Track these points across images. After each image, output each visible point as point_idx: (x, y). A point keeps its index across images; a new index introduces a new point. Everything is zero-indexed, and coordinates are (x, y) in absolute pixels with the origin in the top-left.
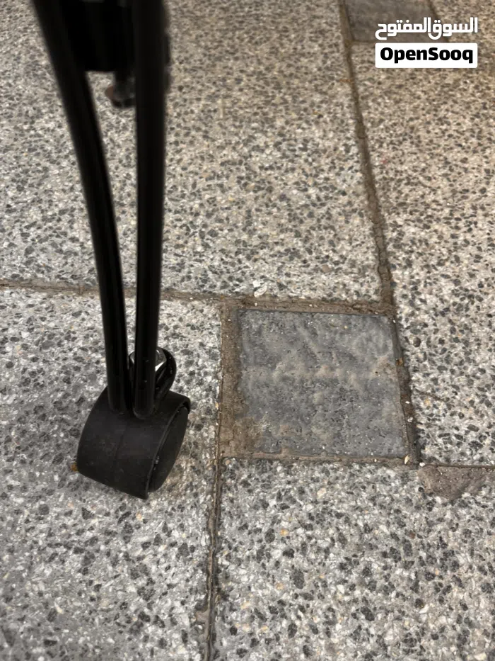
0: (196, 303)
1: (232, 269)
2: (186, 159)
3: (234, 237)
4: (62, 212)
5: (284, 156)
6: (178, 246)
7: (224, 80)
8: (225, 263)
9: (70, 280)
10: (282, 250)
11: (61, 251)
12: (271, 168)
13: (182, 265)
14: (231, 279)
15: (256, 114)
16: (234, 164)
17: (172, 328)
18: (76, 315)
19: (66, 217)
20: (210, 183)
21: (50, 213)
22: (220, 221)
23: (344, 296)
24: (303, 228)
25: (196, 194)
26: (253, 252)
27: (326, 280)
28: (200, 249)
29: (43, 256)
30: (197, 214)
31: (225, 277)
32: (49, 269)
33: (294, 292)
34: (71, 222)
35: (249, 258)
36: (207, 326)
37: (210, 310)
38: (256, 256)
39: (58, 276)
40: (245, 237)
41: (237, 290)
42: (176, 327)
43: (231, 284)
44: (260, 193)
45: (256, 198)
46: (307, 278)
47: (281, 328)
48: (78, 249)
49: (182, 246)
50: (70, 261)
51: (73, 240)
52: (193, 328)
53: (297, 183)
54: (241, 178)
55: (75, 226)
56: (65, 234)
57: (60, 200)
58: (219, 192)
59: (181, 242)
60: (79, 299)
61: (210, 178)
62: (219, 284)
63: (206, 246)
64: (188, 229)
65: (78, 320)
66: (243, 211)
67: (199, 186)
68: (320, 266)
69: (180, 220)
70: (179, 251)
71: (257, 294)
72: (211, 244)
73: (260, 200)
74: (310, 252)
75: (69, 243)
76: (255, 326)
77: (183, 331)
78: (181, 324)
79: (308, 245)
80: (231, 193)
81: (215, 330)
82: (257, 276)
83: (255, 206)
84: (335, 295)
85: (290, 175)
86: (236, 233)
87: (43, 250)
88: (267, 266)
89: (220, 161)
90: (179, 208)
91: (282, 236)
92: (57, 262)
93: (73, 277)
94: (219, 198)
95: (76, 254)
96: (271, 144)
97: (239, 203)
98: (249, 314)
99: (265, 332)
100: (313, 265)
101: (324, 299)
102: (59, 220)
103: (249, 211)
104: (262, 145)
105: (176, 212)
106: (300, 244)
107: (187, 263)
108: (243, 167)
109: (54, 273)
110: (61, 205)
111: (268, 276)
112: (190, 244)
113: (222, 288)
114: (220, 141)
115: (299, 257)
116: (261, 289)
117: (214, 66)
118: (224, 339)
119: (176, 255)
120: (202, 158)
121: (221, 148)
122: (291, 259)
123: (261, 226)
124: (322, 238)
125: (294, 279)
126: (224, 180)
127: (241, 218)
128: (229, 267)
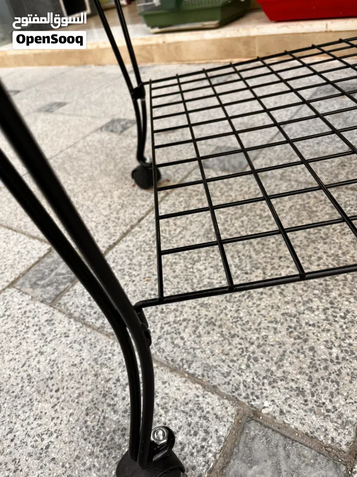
0: (226, 401)
1: (256, 388)
2: (263, 305)
3: (267, 366)
4: (184, 320)
5: (327, 319)
6: (232, 361)
7: (310, 256)
8: (254, 382)
9: (170, 362)
10: (294, 386)
11: (173, 343)
12: (314, 325)
13: (229, 374)
14: (252, 394)
15: (321, 284)
16: (290, 316)
17: (205, 412)
18: (164, 383)
19: (185, 324)
20: (270, 325)
21: (178, 319)
22: (264, 352)
23: (322, 438)
24: (316, 375)
25: (258, 330)
26: (275, 381)
27: (314, 420)
28: (243, 367)
29: (164, 343)
30: (252, 344)
31: (249, 391)
32: (164, 351)
33: (288, 420)
34: (186, 327)
35: (270, 384)
36: (225, 420)
37: (232, 410)
38: (275, 385)
39: (165, 357)
40: (274, 368)
41: (253, 403)
42: (208, 412)
43: (251, 397)
44: (298, 341)
45: (294, 344)
46: (302, 413)
47: (268, 442)
48: (181, 344)
49: (235, 362)
50: (175, 350)
51: (182, 338)
52: (217, 417)
53: (327, 341)
54: (290, 327)
55: (187, 330)
56: (180, 333)
57: (186, 313)
58: (272, 332)
59: (235, 359)
60: (170, 374)
61: (271, 322)
62: (244, 394)
63: (248, 366)
64: (243, 352)
65: (163, 386)
66: (281, 350)
67: (262, 325)
68: (316, 408)
69: (241, 344)
70: (231, 364)
71: (264, 411)
72: (251, 366)
73: (296, 346)
74: (313, 395)
75: (179, 339)
76: (252, 433)
77: (210, 416)
78: (211, 412)
79: (313, 390)
80: (279, 335)
81: (228, 425)
82: (269, 399)
83: (291, 349)
84: (316, 434)
85: (324, 334)
86: (270, 364)
87: (166, 339)
88: (279, 394)
89: (282, 311)
90: (244, 337)
91: (299, 376)
92: (169, 348)
93: (172, 360)
94: (270, 337)
95: (179, 347)
96: (321, 308)
97: (281, 344)
98: (253, 423)
99: (256, 440)
100: (310, 406)
101: (307, 434)
102: (181, 324)
103: (285, 352)
104: (315, 307)
105: (242, 338)
106: (309, 386)
107: (232, 373)
108: (295, 320)
109: (165, 354)
110: (185, 316)
111: (276, 401)
112: (239, 362)
113: (245, 398)
114: (289, 298)
115: (304, 396)
116: (268, 408)
117: (308, 246)
118: (231, 432)
119: (229, 366)
120: (272, 307)
121: (287, 303)
122: (298, 395)
123: (288, 365)
124: (326, 388)
125: (293, 411)
126: (279, 326)
127: (278, 354)
128: (255, 385)
